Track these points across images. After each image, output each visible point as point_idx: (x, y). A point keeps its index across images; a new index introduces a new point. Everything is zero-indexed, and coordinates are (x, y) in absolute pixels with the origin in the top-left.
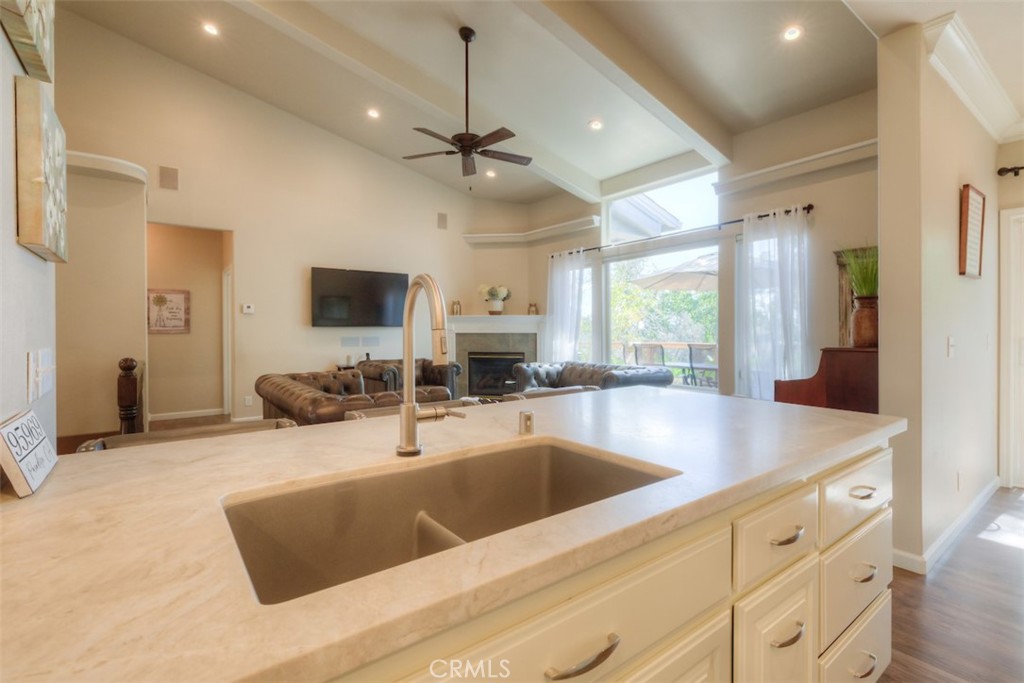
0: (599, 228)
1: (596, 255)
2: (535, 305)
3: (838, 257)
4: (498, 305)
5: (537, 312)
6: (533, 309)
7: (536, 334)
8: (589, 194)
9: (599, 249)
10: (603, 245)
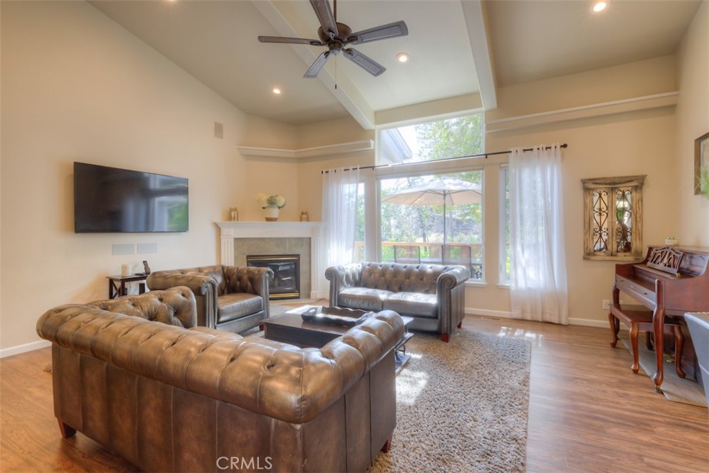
0: (374, 150)
1: (370, 173)
2: (306, 213)
3: (584, 183)
4: (275, 213)
5: (308, 220)
6: (305, 216)
7: (310, 238)
8: (368, 122)
9: (373, 167)
10: (376, 165)
